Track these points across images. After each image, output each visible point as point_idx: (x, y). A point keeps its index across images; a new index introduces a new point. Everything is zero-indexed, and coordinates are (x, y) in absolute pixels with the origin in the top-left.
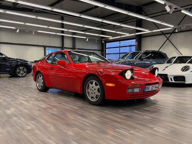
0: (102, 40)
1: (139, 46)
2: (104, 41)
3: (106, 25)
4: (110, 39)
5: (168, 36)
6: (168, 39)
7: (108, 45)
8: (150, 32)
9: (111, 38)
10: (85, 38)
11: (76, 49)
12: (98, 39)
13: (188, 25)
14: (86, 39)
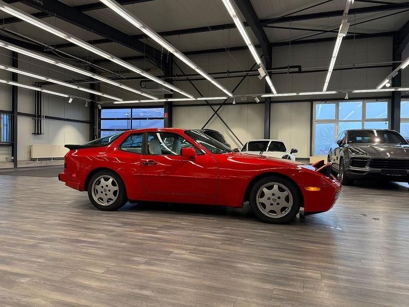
0: (98, 104)
1: (169, 121)
2: (101, 105)
3: (124, 79)
4: (115, 103)
5: (216, 108)
6: (216, 112)
7: (105, 113)
8: (194, 99)
9: (120, 101)
10: (66, 96)
11: (43, 116)
12: (91, 100)
13: (251, 95)
14: (68, 99)
